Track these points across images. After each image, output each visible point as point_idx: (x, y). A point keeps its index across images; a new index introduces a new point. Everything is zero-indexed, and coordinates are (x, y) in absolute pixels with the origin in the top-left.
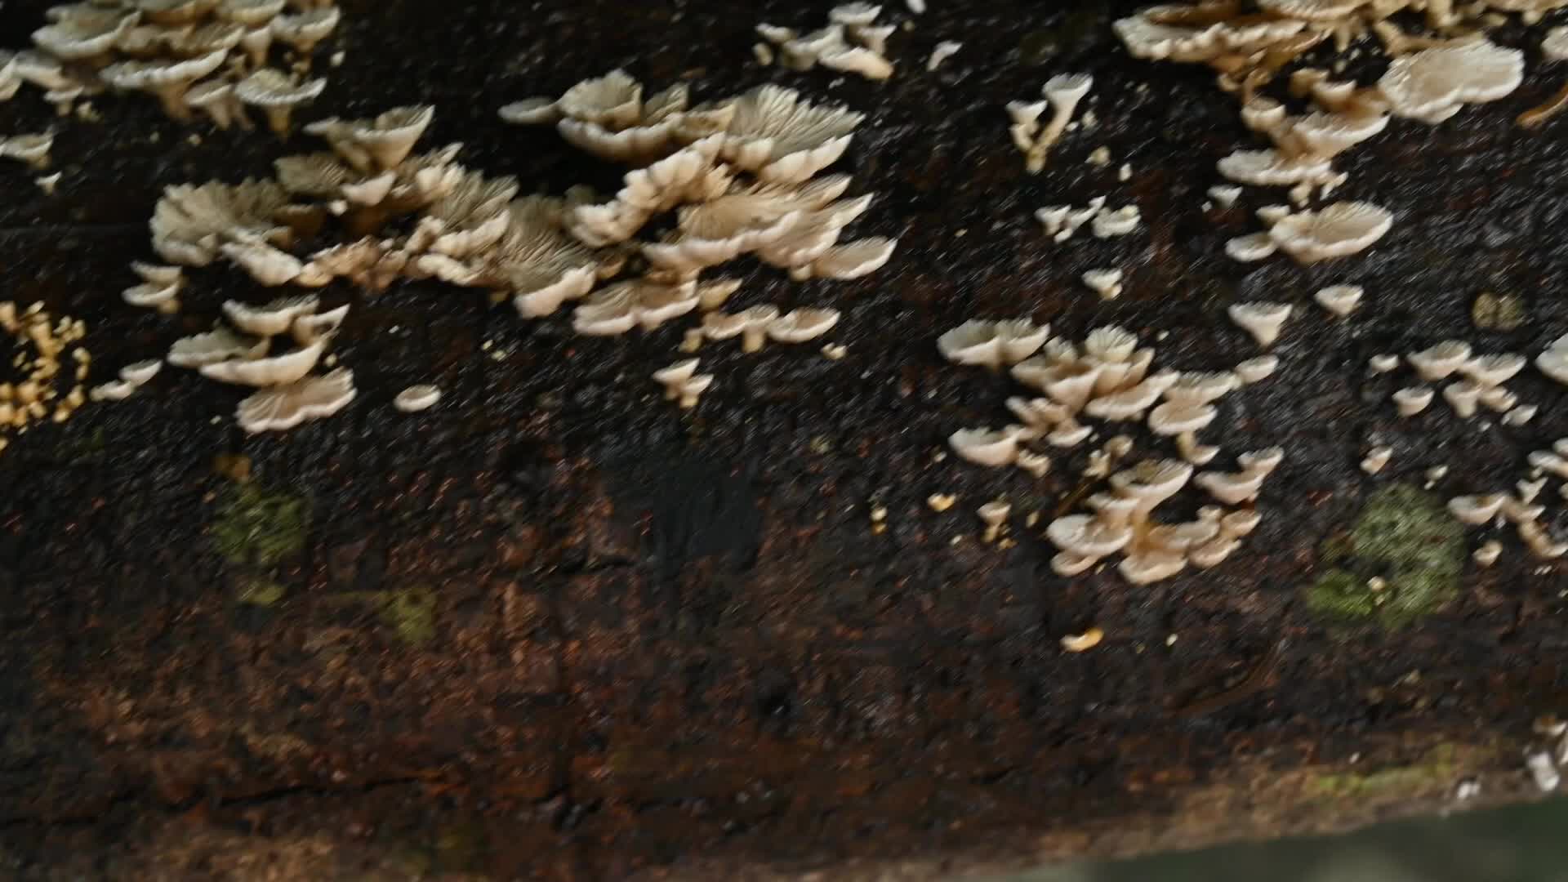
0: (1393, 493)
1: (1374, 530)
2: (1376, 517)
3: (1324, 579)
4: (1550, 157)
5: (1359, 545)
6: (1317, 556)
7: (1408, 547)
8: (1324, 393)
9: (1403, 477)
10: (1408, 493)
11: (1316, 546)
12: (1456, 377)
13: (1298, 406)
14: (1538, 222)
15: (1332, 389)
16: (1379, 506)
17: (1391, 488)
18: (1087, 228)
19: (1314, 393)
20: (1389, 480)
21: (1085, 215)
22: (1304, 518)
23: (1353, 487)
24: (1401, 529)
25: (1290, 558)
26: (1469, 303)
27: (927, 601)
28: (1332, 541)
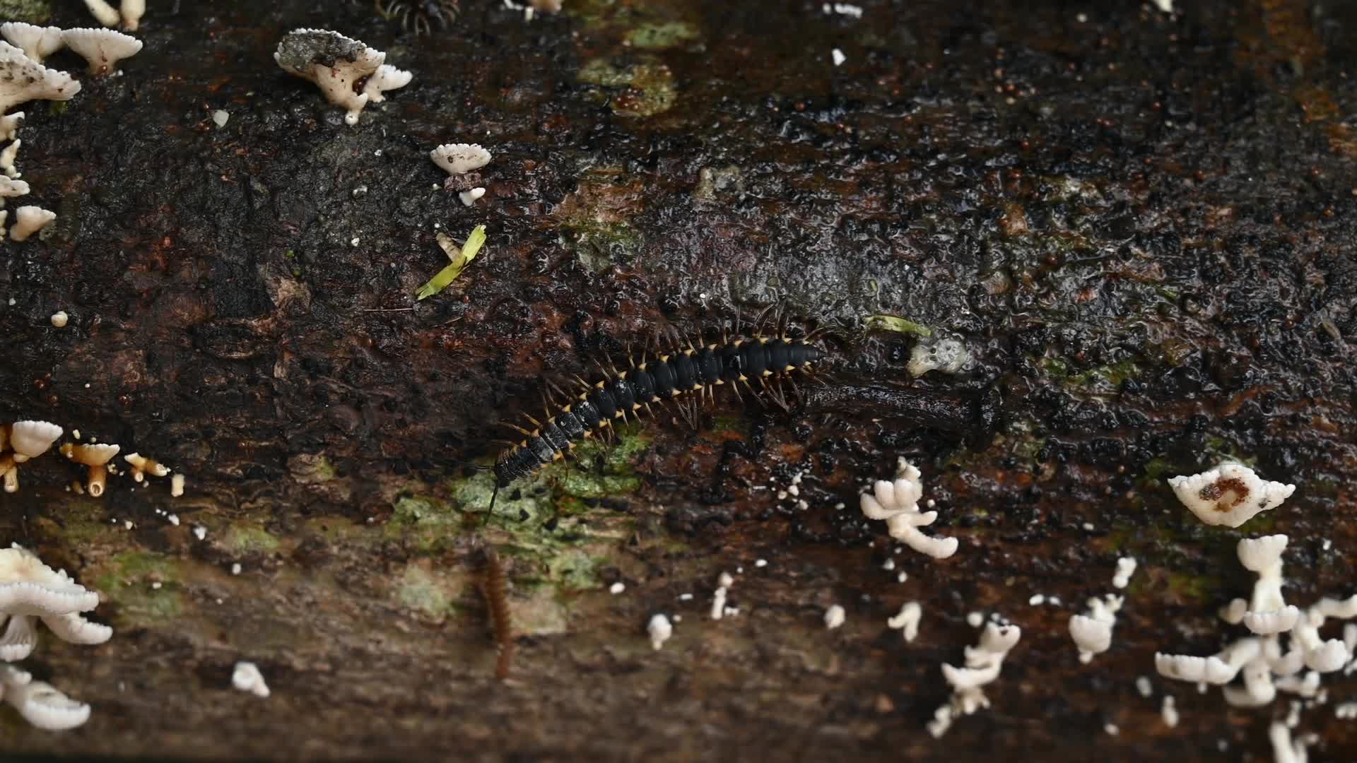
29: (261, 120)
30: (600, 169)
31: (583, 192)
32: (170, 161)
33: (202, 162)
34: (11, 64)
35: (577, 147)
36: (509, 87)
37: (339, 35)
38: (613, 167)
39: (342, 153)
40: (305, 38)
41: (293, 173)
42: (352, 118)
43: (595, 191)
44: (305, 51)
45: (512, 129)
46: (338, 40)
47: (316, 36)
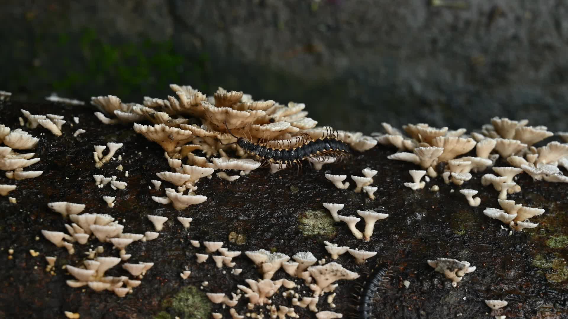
0: (190, 288)
1: (181, 300)
2: (182, 295)
3: (160, 314)
4: (265, 198)
5: (174, 304)
6: (159, 305)
7: (191, 309)
8: (173, 251)
9: (194, 284)
10: (194, 289)
11: (160, 301)
12: (218, 253)
13: (163, 253)
14: (257, 216)
15: (176, 249)
16: (184, 292)
17: (189, 287)
18: (109, 183)
19: (170, 250)
20: (189, 283)
21: (109, 179)
22: (157, 290)
23: (176, 283)
24: (190, 302)
25: (150, 303)
26: (228, 233)
27: (21, 288)
28: (165, 301)
29: (422, 285)
30: (545, 306)
31: (539, 315)
32: (389, 301)
33: (401, 302)
34: (337, 270)
35: (536, 296)
36: (509, 270)
37: (457, 261)
38: (550, 305)
39: (452, 299)
40: (444, 262)
41: (435, 307)
42: (455, 285)
43: (544, 315)
44: (444, 266)
45: (512, 288)
46: (456, 263)
47: (449, 262)
